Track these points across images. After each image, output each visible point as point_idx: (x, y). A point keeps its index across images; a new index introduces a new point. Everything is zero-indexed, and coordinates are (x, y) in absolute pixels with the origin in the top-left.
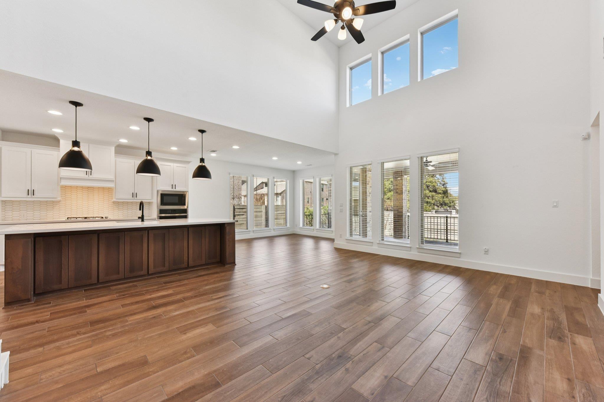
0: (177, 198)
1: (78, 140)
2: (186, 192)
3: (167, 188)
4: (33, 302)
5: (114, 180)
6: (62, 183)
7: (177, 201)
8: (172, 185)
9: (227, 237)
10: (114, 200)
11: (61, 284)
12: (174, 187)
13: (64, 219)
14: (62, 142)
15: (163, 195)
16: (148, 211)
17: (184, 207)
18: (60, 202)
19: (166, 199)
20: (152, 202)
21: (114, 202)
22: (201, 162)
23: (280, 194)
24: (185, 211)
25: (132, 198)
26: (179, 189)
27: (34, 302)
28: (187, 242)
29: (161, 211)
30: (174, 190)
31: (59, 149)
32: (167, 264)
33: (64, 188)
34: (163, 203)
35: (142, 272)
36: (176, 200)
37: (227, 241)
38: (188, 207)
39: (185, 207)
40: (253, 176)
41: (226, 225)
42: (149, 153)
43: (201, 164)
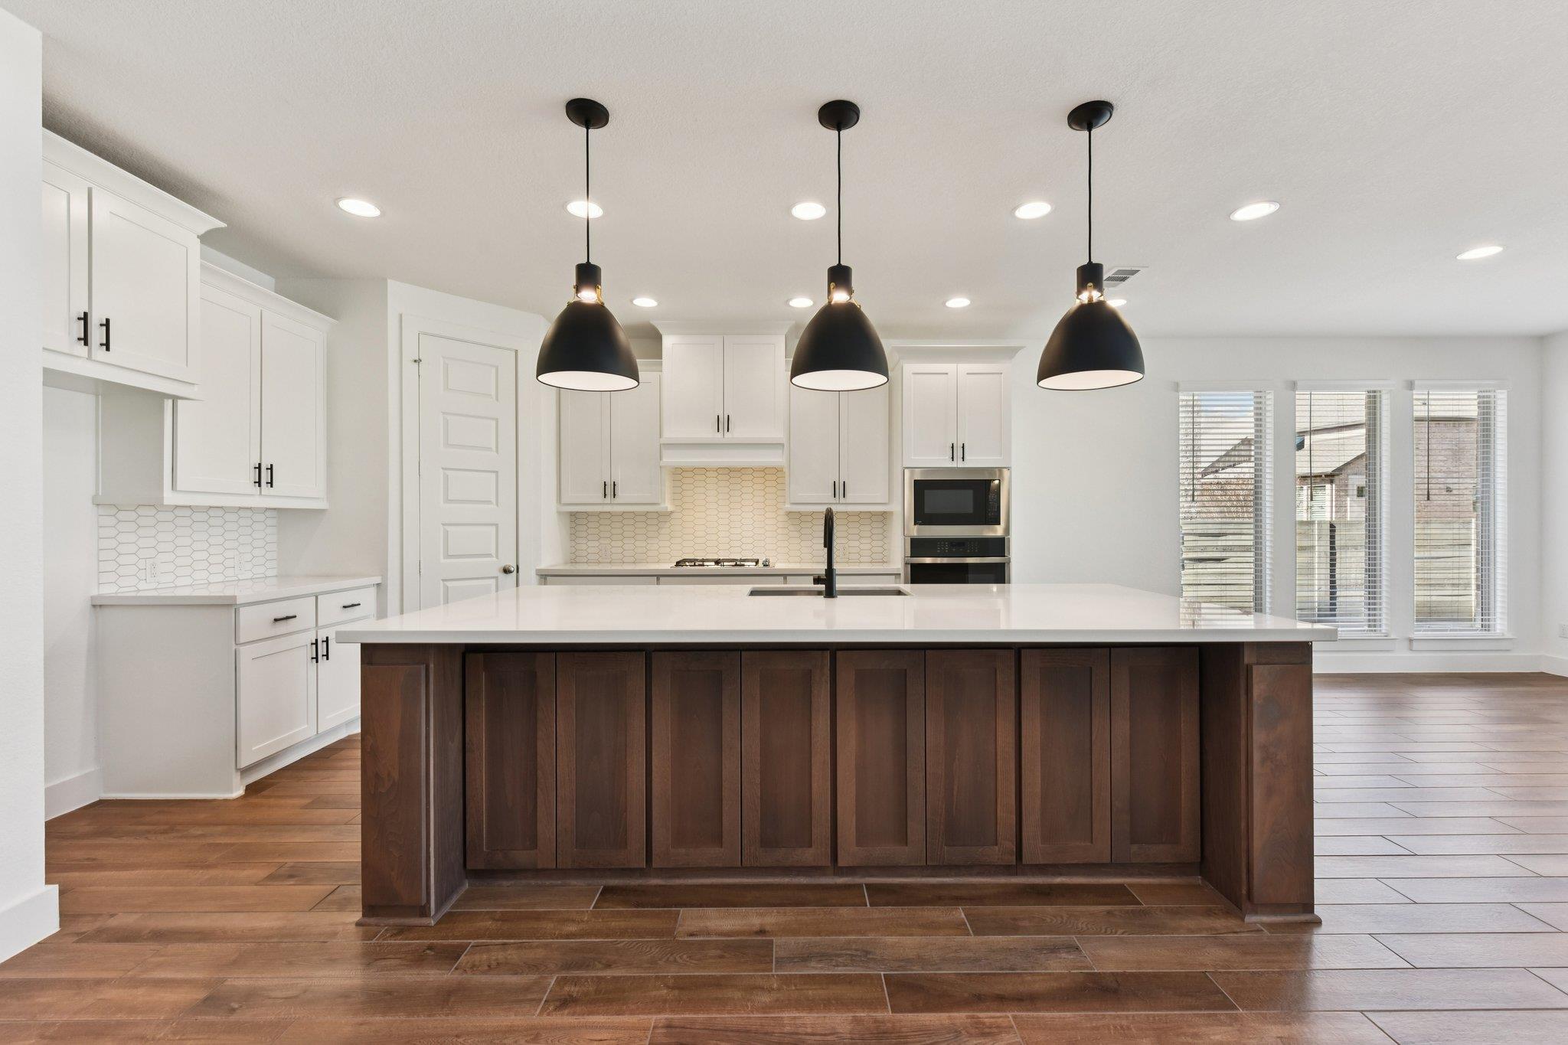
0: (969, 493)
1: (592, 261)
2: (1000, 469)
3: (935, 460)
4: (433, 923)
5: (784, 441)
6: (664, 460)
7: (969, 509)
8: (953, 447)
9: (1259, 737)
10: (788, 507)
11: (536, 847)
12: (958, 452)
13: (668, 566)
14: (668, 342)
15: (922, 488)
16: (880, 543)
17: (996, 531)
18: (673, 516)
19: (935, 502)
20: (891, 513)
21: (789, 513)
22: (1082, 286)
23: (1330, 477)
24: (999, 546)
25: (833, 500)
26: (977, 460)
27: (438, 923)
28: (1011, 727)
29: (918, 546)
30: (961, 465)
31: (661, 364)
32: (916, 829)
33: (679, 473)
34: (922, 517)
35: (811, 851)
36: (965, 501)
37: (1257, 756)
38: (1007, 530)
39: (998, 531)
40: (1294, 386)
41: (1248, 658)
42: (840, 275)
43: (1085, 297)
